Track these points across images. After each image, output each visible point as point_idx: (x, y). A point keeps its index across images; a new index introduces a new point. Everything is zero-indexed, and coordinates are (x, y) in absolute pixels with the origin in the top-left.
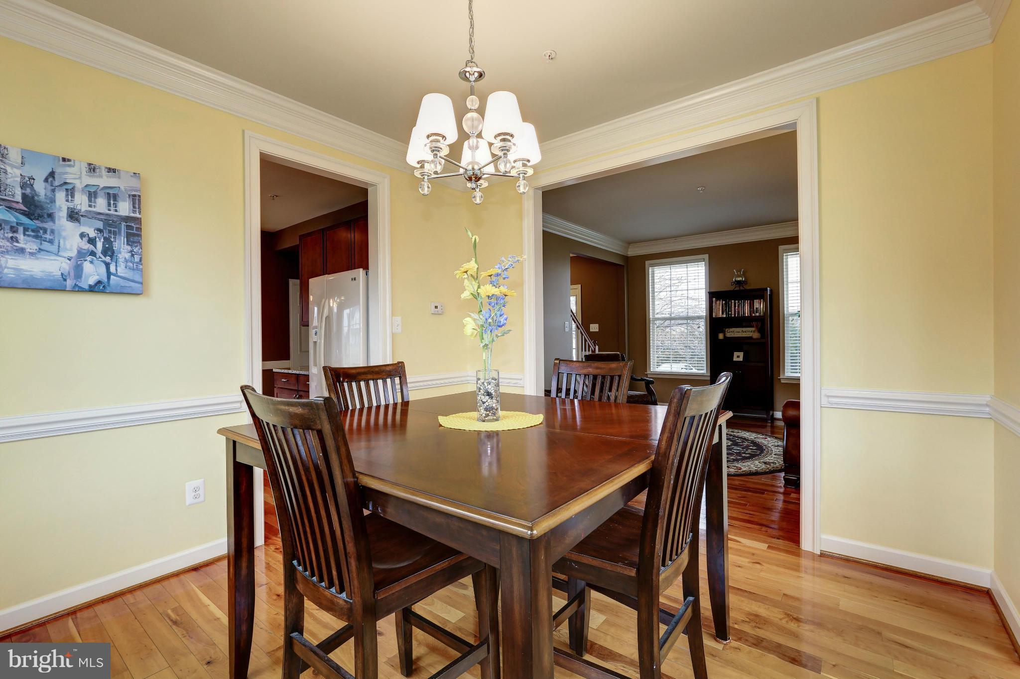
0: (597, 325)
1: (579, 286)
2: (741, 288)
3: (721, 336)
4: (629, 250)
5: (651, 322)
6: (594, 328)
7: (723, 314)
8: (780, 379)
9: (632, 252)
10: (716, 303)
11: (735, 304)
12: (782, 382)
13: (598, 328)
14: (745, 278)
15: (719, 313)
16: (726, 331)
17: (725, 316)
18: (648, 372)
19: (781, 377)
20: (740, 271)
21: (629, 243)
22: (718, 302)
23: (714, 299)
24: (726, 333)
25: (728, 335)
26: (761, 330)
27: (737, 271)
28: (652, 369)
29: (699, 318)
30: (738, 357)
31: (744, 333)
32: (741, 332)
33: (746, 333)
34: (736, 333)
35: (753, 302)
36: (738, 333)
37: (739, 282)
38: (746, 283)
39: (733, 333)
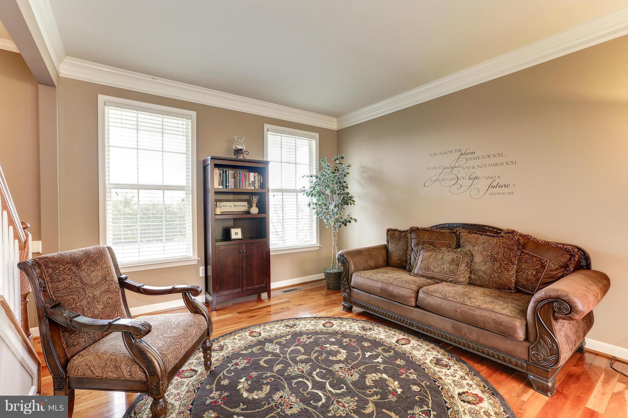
4: (62, 66)
9: (72, 71)
11: (232, 174)
15: (215, 184)
16: (218, 204)
17: (221, 187)
22: (215, 171)
30: (236, 234)
31: (236, 208)
32: (233, 206)
33: (238, 208)
34: (228, 208)
35: (249, 174)
36: (230, 208)
37: (238, 151)
38: (247, 154)
39: (225, 208)
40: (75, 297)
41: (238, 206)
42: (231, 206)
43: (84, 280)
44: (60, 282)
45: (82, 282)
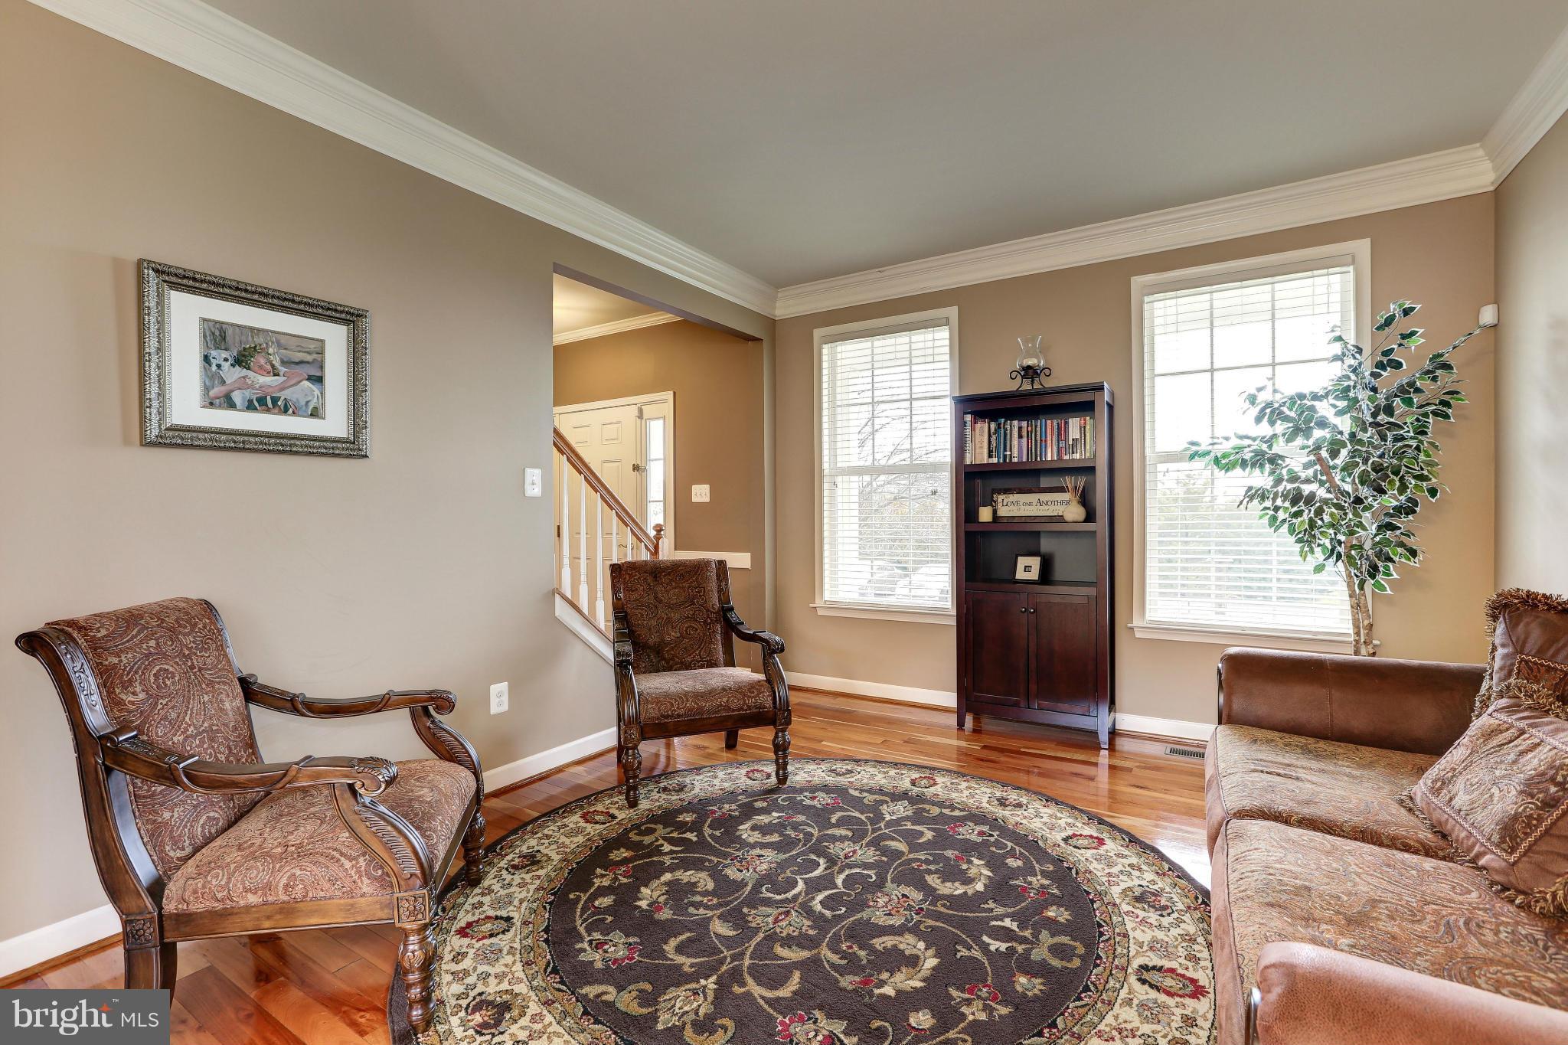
0: (707, 487)
1: (669, 395)
2: (1037, 386)
3: (985, 514)
4: (778, 304)
5: (826, 480)
6: (701, 493)
7: (990, 456)
8: (1132, 628)
9: (787, 307)
10: (973, 429)
11: (1020, 429)
12: (1138, 635)
13: (708, 495)
14: (1046, 361)
15: (979, 454)
16: (1000, 500)
17: (995, 460)
18: (818, 603)
19: (1136, 622)
20: (1034, 340)
21: (778, 282)
22: (978, 426)
23: (968, 418)
24: (1000, 505)
25: (1003, 512)
26: (1085, 500)
27: (1026, 342)
28: (827, 596)
29: (935, 467)
30: (1027, 568)
31: (1045, 507)
32: (1034, 504)
33: (1047, 507)
34: (1023, 508)
35: (1066, 423)
36: (1027, 507)
37: (1030, 372)
38: (1048, 373)
39: (1015, 508)
40: (643, 612)
41: (1050, 503)
42: (1030, 504)
43: (660, 595)
44: (633, 591)
45: (656, 598)
